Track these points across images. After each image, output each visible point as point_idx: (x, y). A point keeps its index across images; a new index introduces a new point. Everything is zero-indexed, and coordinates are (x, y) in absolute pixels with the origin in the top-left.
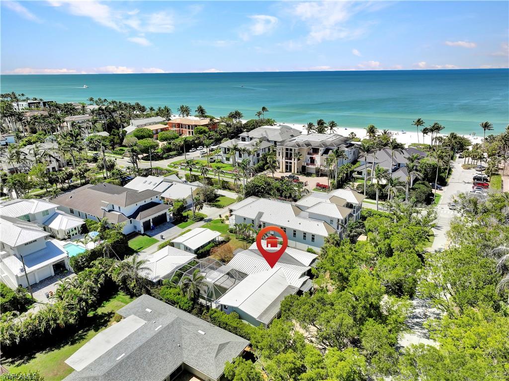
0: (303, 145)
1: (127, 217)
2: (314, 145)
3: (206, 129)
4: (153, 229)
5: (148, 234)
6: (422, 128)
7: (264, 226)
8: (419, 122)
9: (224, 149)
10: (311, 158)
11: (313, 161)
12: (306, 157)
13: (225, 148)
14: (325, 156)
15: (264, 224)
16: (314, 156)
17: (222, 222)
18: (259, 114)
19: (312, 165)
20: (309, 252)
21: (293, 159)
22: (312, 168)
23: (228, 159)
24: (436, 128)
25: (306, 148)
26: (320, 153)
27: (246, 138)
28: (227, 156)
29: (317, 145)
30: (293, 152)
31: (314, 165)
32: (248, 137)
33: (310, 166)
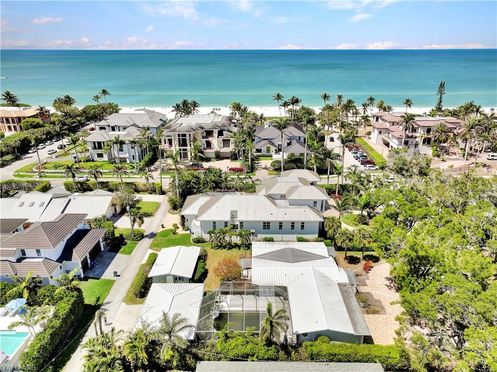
0: (197, 129)
1: (56, 261)
2: (207, 128)
3: (39, 120)
4: (93, 267)
5: (91, 275)
6: (281, 102)
7: (242, 226)
8: (279, 97)
9: (92, 143)
10: (206, 141)
11: (209, 144)
12: (201, 142)
13: (94, 143)
14: (221, 138)
15: (241, 223)
16: (210, 139)
17: (174, 234)
18: (97, 98)
19: (209, 149)
20: (301, 241)
21: (189, 146)
22: (210, 152)
23: (100, 155)
24: (295, 101)
25: (201, 131)
26: (216, 134)
27: (107, 127)
28: (100, 151)
29: (209, 127)
30: (187, 138)
31: (211, 149)
32: (109, 126)
33: (208, 151)
